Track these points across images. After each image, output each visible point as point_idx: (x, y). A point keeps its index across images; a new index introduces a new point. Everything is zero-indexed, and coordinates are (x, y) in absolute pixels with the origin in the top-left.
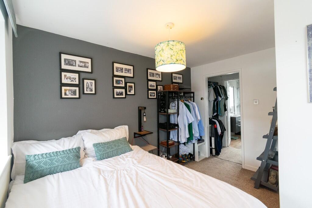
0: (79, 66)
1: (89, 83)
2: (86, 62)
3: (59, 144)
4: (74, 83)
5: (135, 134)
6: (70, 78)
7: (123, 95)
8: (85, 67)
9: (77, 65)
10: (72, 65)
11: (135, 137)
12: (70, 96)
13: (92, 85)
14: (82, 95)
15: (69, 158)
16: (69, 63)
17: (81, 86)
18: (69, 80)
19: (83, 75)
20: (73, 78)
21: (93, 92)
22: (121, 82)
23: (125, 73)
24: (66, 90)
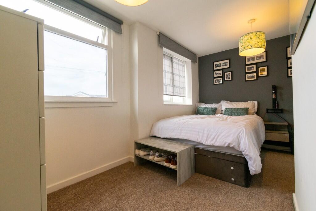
0: (222, 66)
1: (228, 74)
2: (226, 63)
3: (210, 106)
4: (220, 76)
5: (268, 110)
6: (218, 73)
7: (254, 78)
8: (226, 65)
9: (221, 66)
10: (219, 67)
11: (267, 112)
12: (218, 83)
13: (229, 75)
14: (224, 82)
15: (210, 111)
16: (217, 66)
17: (224, 77)
18: (217, 75)
19: (224, 71)
20: (219, 73)
21: (231, 79)
22: (253, 68)
23: (256, 60)
24: (216, 80)
